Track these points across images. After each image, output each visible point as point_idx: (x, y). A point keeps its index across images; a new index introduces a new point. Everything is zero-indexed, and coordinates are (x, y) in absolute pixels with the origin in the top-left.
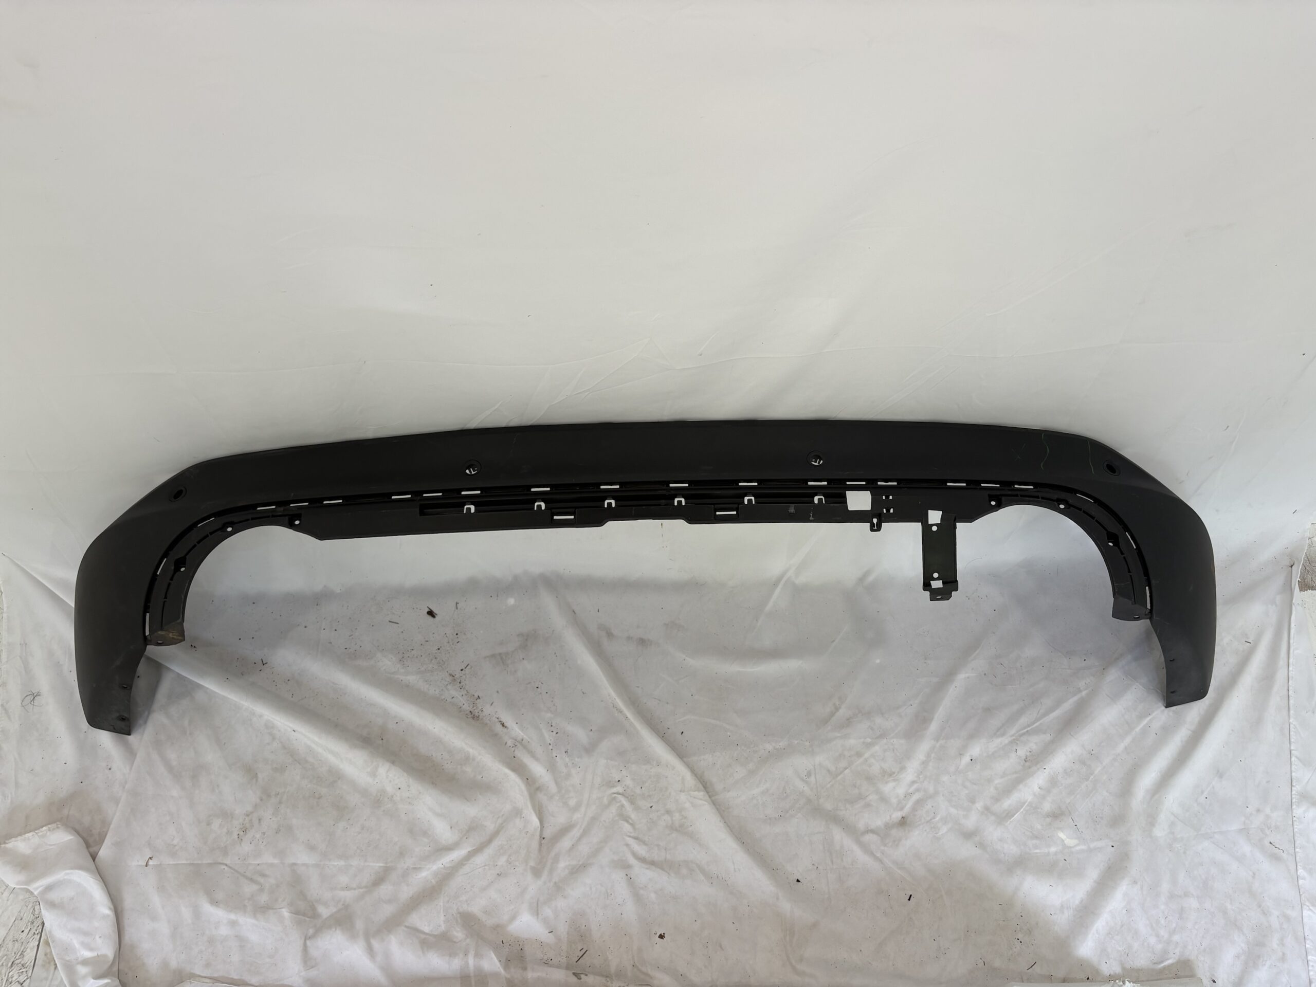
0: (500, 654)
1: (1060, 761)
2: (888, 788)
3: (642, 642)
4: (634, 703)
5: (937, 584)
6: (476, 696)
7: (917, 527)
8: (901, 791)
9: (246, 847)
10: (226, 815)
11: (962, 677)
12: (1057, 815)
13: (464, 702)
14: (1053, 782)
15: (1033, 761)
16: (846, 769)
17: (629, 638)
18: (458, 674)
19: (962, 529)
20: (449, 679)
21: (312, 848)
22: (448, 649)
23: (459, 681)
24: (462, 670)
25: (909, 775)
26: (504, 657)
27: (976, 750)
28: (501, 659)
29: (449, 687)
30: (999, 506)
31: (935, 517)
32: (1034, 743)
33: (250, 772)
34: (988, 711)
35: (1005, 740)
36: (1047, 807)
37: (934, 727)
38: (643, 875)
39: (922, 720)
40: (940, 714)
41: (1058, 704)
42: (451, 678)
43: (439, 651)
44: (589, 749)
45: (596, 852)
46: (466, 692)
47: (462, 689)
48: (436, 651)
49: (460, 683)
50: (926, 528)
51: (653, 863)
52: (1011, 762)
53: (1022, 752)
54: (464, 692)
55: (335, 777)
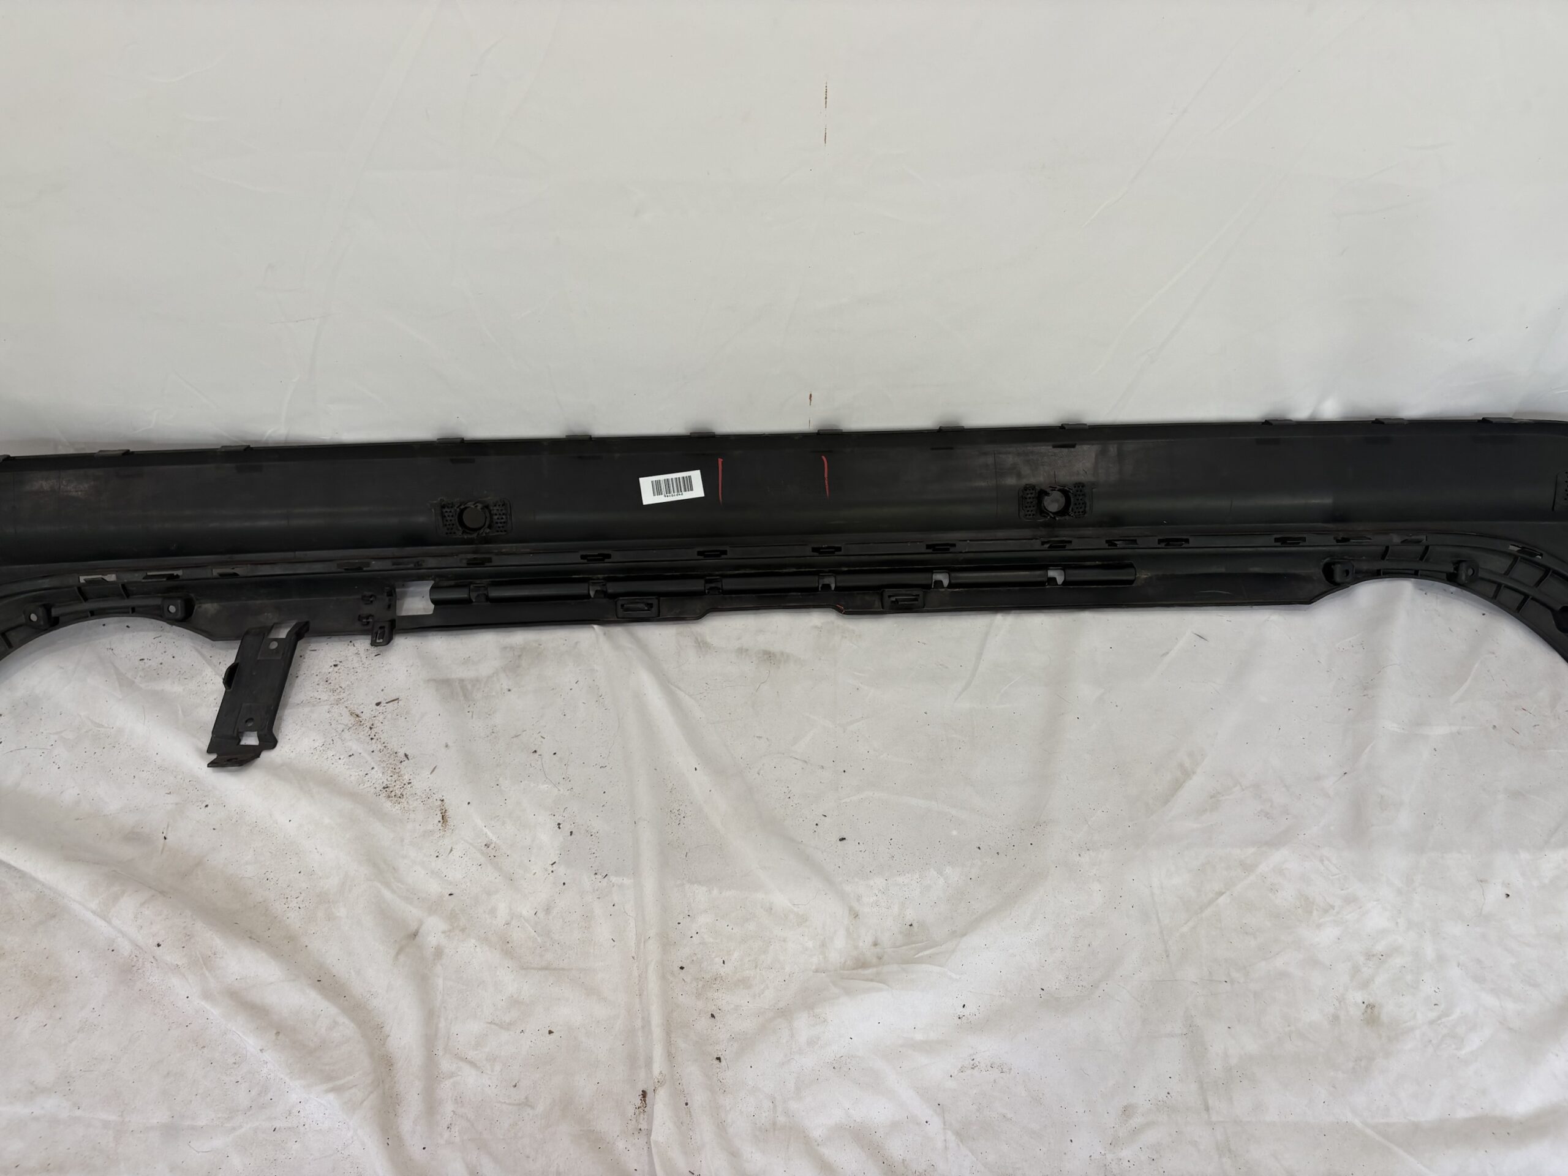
0: (461, 681)
6: (401, 754)
13: (373, 765)
16: (1221, 894)
17: (742, 651)
18: (368, 711)
20: (348, 720)
22: (357, 665)
23: (369, 725)
24: (378, 704)
26: (469, 687)
29: (346, 735)
42: (353, 719)
43: (336, 669)
46: (380, 747)
47: (374, 741)
48: (331, 670)
49: (371, 728)
54: (378, 746)
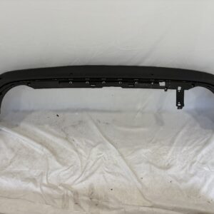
1: (204, 152)
2: (164, 157)
3: (107, 123)
4: (105, 137)
5: (179, 105)
6: (68, 134)
7: (175, 91)
8: (168, 157)
9: (11, 166)
10: (7, 159)
11: (181, 133)
12: (204, 163)
14: (203, 156)
15: (198, 152)
19: (186, 91)
20: (61, 130)
21: (27, 167)
25: (170, 154)
27: (185, 149)
28: (74, 126)
29: (61, 132)
30: (194, 86)
31: (179, 88)
32: (198, 148)
33: (13, 150)
34: (187, 140)
35: (191, 147)
36: (201, 162)
37: (175, 143)
38: (108, 175)
39: (172, 142)
40: (176, 140)
41: (203, 139)
44: (94, 146)
45: (96, 170)
47: (64, 132)
50: (177, 91)
51: (110, 173)
52: (193, 152)
53: (196, 149)
55: (33, 151)
